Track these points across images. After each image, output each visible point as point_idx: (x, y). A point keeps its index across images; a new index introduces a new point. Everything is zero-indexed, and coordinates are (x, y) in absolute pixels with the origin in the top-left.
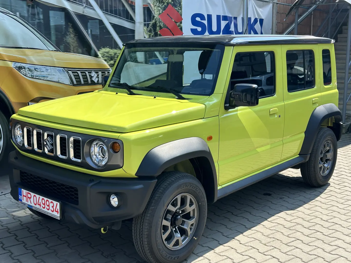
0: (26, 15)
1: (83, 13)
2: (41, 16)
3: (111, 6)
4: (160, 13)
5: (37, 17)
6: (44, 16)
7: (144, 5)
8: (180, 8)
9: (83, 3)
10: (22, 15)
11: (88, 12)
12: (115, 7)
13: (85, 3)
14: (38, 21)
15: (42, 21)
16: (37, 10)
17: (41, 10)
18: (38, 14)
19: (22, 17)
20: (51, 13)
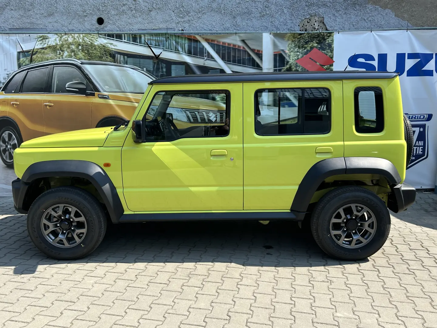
0: (152, 70)
1: (204, 64)
2: (164, 70)
3: (234, 57)
4: (298, 59)
5: (160, 70)
6: (166, 70)
7: (274, 52)
8: (330, 50)
9: (204, 56)
10: (148, 69)
11: (209, 64)
12: (238, 57)
13: (207, 56)
14: (162, 73)
15: (165, 73)
16: (161, 65)
17: (165, 65)
18: (162, 68)
19: (148, 71)
20: (173, 67)
